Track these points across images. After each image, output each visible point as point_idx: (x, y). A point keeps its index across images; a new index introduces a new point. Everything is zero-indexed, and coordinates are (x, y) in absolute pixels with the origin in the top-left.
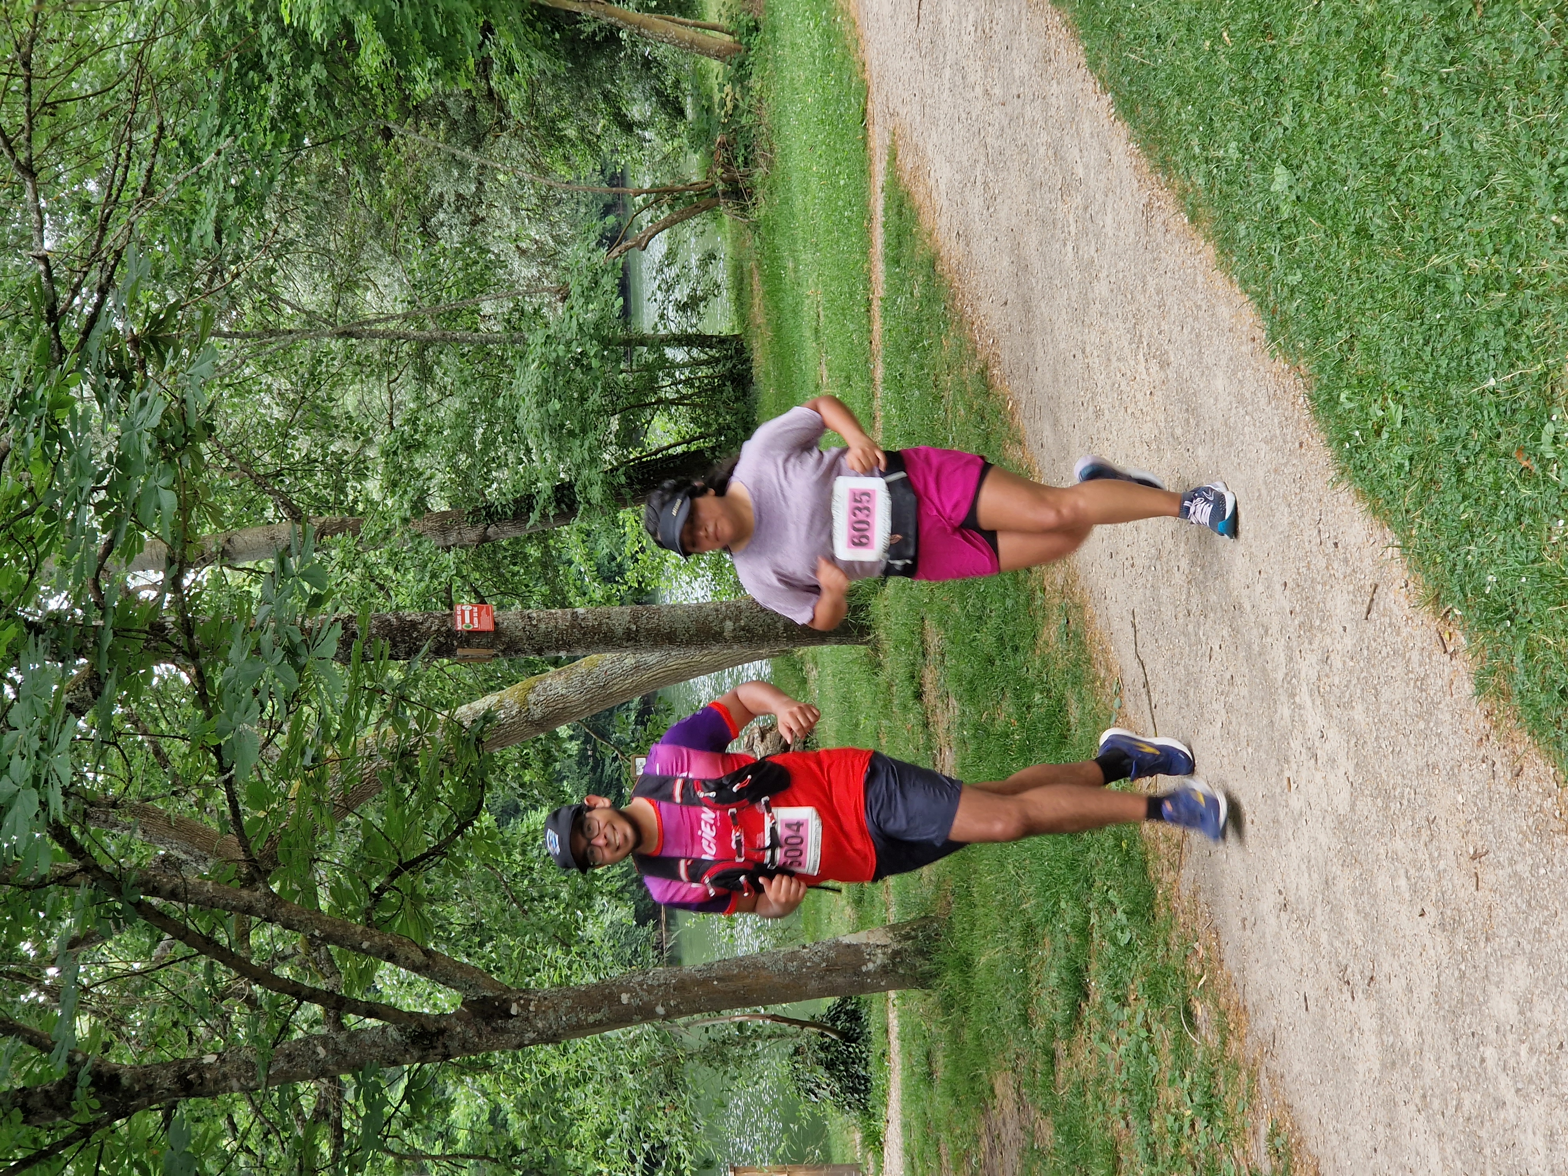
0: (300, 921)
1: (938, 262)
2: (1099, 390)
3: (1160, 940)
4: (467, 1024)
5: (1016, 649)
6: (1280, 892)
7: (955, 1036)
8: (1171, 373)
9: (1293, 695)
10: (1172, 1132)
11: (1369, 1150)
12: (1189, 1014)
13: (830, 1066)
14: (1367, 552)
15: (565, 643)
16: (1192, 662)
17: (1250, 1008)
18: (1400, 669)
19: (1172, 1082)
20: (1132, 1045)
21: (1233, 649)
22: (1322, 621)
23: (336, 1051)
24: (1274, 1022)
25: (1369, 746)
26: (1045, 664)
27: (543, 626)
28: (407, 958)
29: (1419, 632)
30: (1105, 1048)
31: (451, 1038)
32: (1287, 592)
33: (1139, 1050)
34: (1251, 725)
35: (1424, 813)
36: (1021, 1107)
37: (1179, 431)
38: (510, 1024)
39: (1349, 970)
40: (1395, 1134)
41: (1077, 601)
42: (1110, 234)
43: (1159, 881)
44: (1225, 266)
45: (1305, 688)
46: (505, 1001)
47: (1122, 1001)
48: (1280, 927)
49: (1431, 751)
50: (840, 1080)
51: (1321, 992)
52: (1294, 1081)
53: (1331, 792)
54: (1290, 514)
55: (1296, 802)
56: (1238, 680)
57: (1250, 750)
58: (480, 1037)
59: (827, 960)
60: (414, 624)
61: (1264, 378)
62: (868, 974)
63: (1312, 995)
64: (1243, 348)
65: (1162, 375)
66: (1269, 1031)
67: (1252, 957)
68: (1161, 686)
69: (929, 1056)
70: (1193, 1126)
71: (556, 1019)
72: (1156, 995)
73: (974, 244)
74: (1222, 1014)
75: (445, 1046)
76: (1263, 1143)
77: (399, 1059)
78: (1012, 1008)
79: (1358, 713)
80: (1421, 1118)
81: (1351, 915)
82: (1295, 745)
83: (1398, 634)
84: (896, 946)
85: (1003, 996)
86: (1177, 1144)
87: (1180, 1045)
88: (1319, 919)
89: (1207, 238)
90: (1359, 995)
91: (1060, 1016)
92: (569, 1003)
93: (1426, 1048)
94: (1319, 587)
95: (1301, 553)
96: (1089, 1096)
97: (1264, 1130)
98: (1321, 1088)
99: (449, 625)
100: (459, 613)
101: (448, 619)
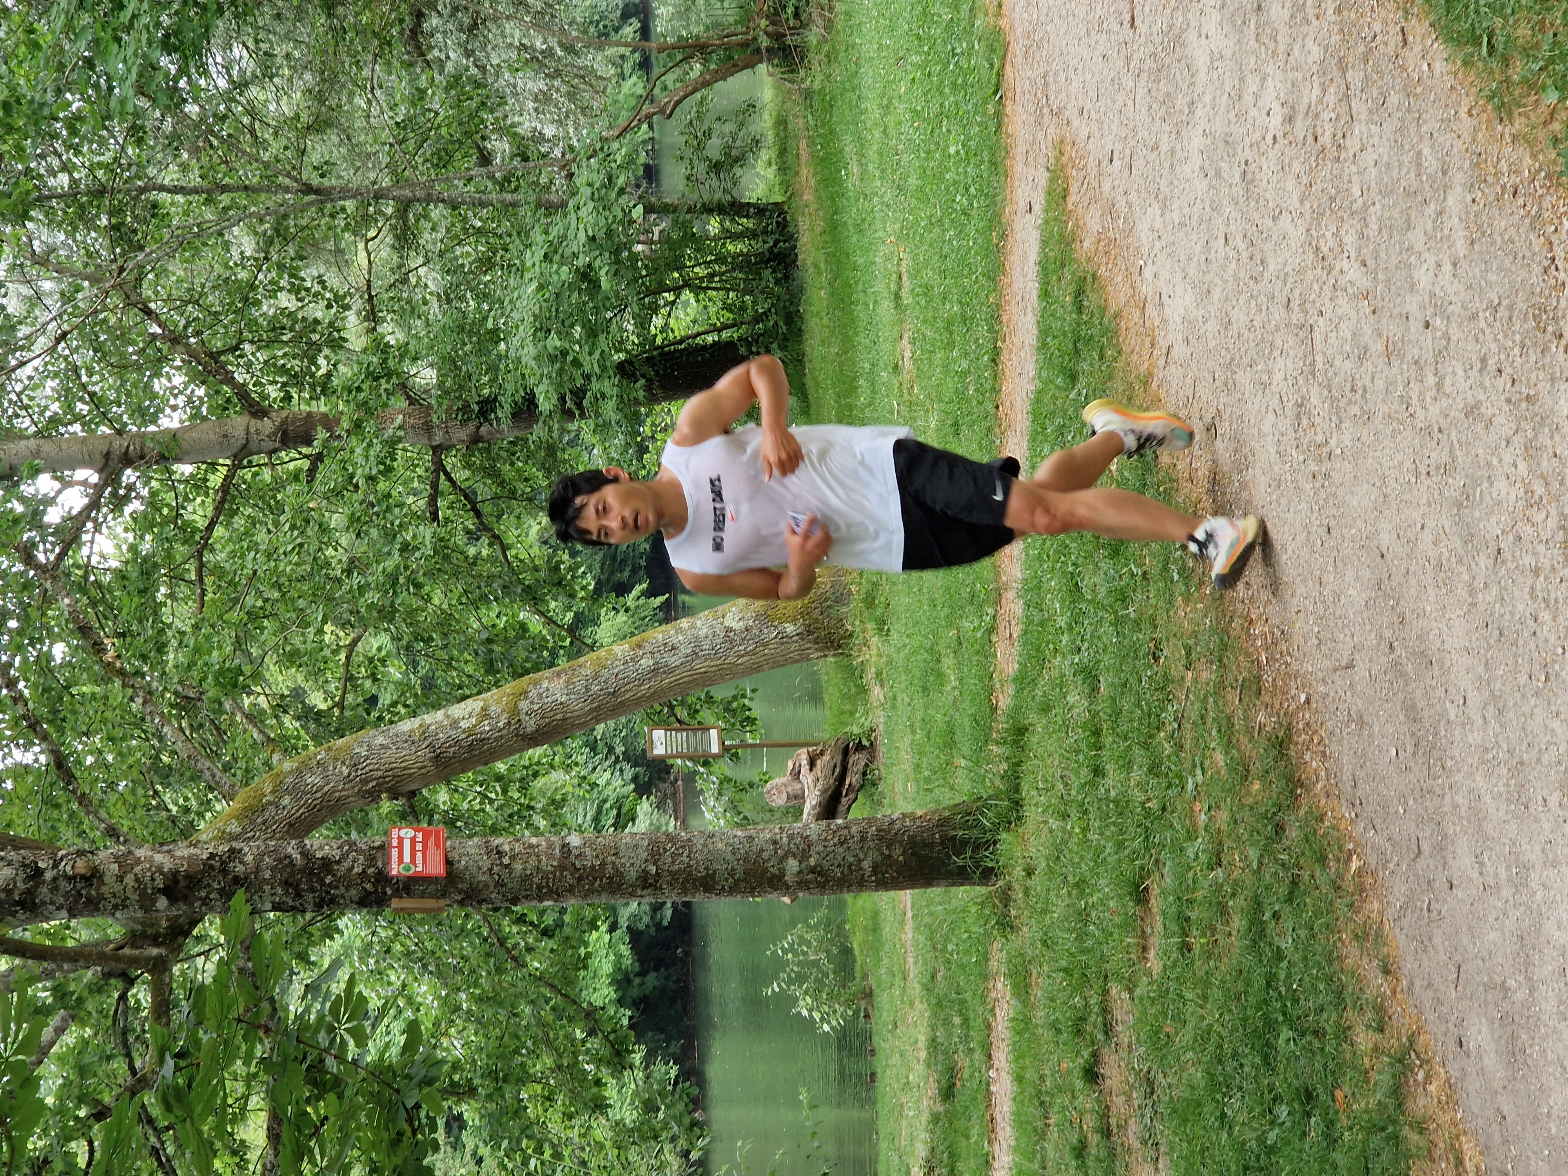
27: (518, 865)
60: (328, 862)
99: (380, 864)
100: (395, 843)
101: (379, 855)
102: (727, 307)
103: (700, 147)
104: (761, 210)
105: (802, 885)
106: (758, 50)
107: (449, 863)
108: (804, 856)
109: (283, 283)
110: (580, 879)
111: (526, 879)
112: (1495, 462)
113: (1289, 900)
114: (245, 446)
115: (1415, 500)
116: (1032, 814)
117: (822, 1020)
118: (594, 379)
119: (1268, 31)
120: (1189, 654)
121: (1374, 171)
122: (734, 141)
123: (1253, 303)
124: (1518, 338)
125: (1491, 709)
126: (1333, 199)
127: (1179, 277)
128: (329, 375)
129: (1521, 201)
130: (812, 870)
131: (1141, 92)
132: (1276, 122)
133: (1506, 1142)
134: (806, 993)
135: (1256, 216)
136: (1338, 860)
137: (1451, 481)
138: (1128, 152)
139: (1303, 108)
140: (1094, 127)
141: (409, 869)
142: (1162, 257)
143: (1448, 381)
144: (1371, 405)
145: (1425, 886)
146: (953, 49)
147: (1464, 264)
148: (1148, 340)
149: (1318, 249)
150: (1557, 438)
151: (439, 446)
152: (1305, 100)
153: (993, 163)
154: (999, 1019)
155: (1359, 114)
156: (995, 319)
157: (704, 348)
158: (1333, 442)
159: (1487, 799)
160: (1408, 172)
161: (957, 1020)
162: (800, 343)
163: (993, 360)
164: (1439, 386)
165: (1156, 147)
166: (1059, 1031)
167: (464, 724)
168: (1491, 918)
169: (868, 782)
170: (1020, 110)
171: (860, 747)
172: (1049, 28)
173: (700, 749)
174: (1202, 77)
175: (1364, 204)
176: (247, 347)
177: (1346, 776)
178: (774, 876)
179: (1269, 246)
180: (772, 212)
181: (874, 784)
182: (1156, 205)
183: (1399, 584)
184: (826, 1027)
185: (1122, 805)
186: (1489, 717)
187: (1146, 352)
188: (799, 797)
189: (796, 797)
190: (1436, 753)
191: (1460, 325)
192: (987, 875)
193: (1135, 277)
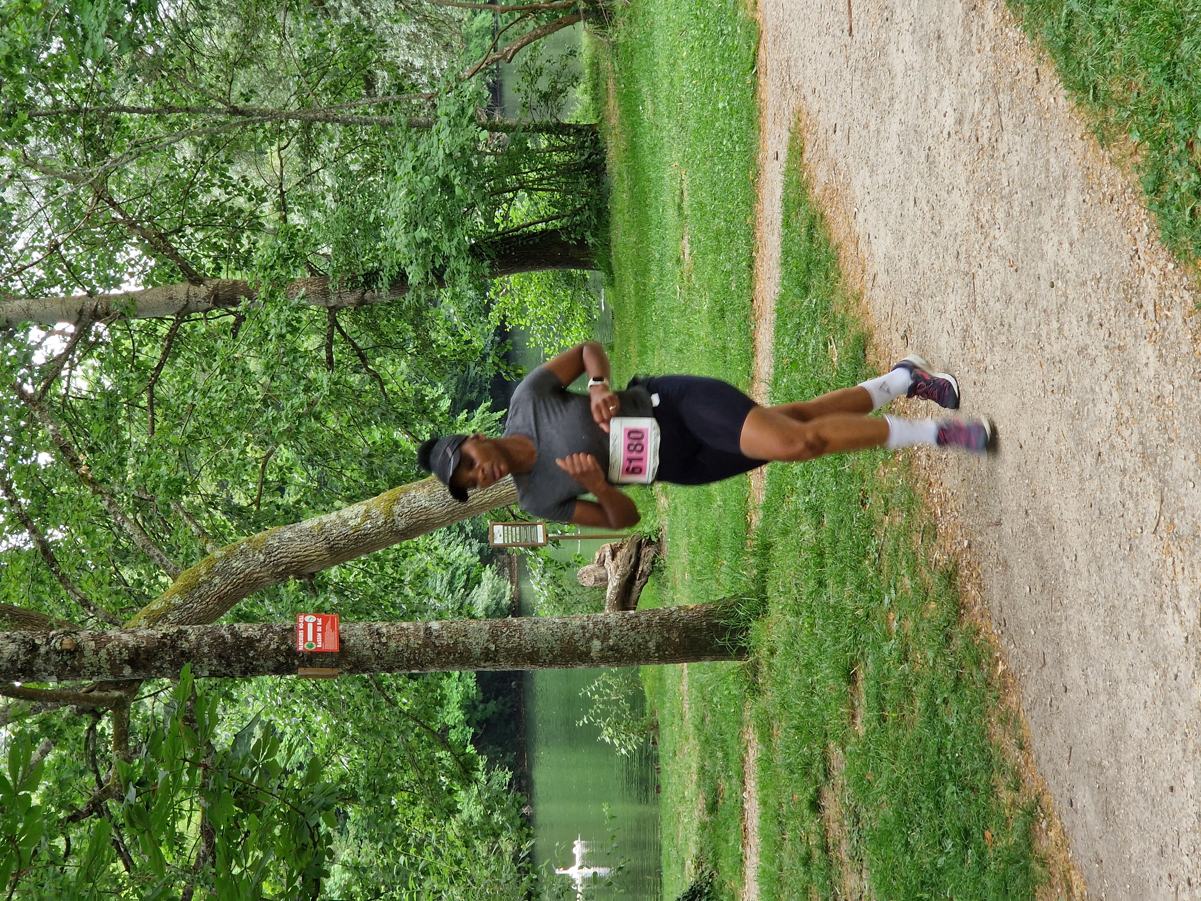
27: (393, 643)
60: (251, 642)
99: (290, 642)
100: (301, 626)
101: (289, 635)
102: (552, 204)
103: (533, 82)
104: (578, 130)
105: (604, 659)
106: (577, 12)
107: (341, 641)
108: (605, 638)
109: (214, 181)
110: (439, 654)
111: (398, 653)
112: (1097, 389)
113: (954, 691)
114: (185, 306)
115: (1043, 409)
116: (774, 609)
117: (621, 745)
118: (452, 259)
119: (945, 55)
120: (886, 504)
121: (1017, 169)
122: (559, 77)
123: (934, 252)
124: (1113, 303)
125: (1094, 565)
126: (988, 185)
127: (882, 224)
128: (249, 251)
129: (1115, 206)
130: (611, 648)
131: (856, 84)
132: (950, 120)
133: (1101, 877)
134: (609, 725)
135: (936, 188)
136: (989, 664)
137: (1067, 399)
138: (846, 126)
139: (968, 115)
140: (823, 104)
141: (311, 646)
142: (870, 208)
143: (1066, 327)
144: (1014, 336)
145: (1048, 688)
146: (722, 30)
147: (1077, 245)
148: (860, 267)
149: (978, 219)
150: (1138, 378)
151: (333, 307)
152: (970, 110)
153: (750, 120)
154: (751, 754)
155: (1007, 126)
156: (751, 234)
157: (535, 234)
158: (988, 360)
159: (1090, 629)
160: (1040, 174)
161: (720, 754)
162: (608, 232)
163: (750, 266)
164: (1060, 329)
165: (866, 126)
166: (792, 772)
167: (352, 523)
168: (1093, 716)
169: (656, 569)
170: (770, 82)
171: (650, 542)
172: (791, 25)
173: (529, 540)
174: (899, 80)
175: (1010, 192)
176: (189, 231)
177: (995, 603)
178: (582, 652)
179: (944, 212)
180: (587, 131)
181: (660, 571)
182: (866, 169)
183: (1033, 469)
184: (623, 751)
185: (838, 611)
186: (1092, 572)
187: (859, 276)
188: (604, 580)
189: (601, 580)
190: (1057, 593)
191: (1075, 288)
192: (741, 653)
193: (851, 219)
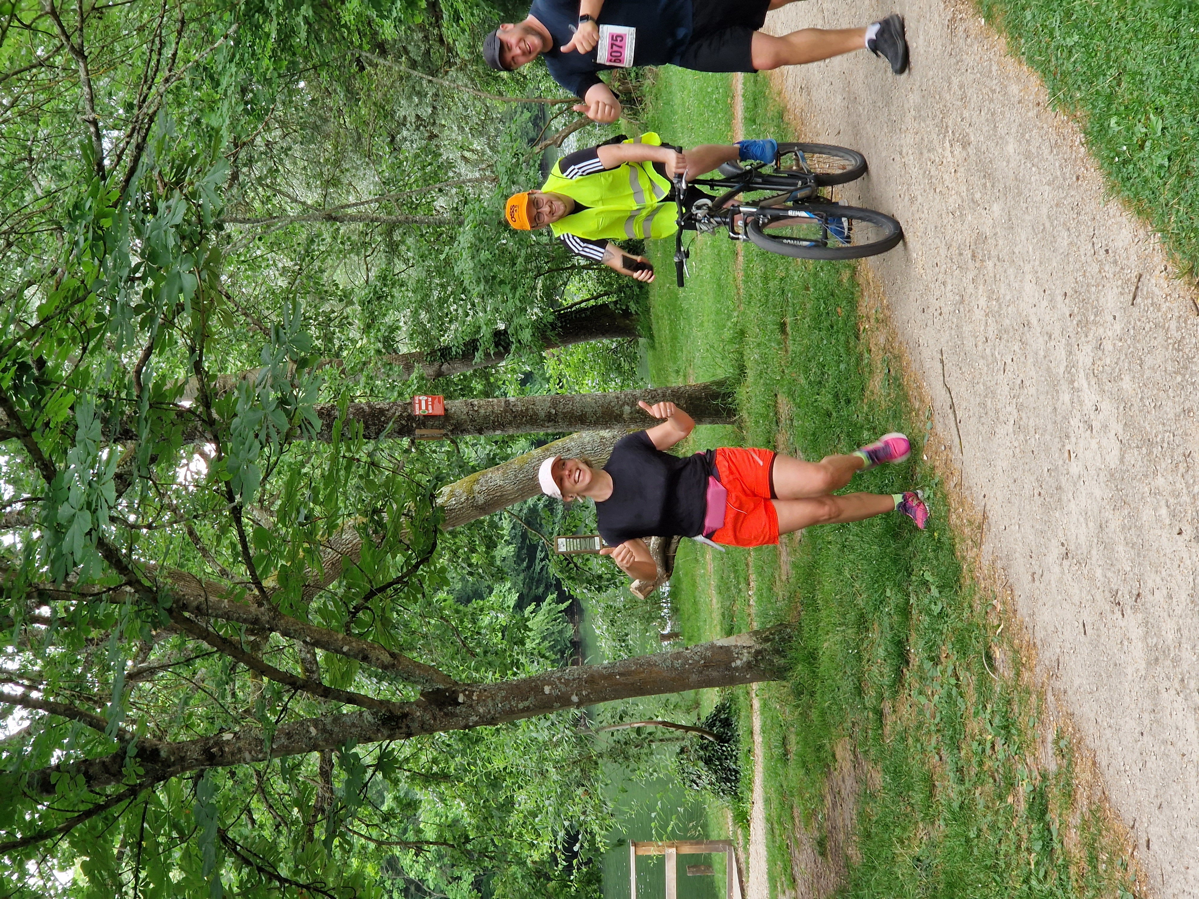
0: (295, 631)
1: (785, 114)
2: (914, 181)
3: (965, 605)
4: (425, 710)
5: (848, 402)
6: (1063, 544)
7: (804, 715)
8: (971, 150)
9: (1072, 382)
10: (976, 754)
11: (1137, 735)
12: (989, 658)
13: (708, 762)
14: (1132, 251)
15: (500, 424)
16: (990, 378)
17: (1039, 644)
18: (1161, 338)
19: (976, 714)
20: (943, 692)
21: (1023, 359)
22: (1096, 315)
23: (324, 730)
24: (1058, 650)
25: (1135, 408)
26: (871, 408)
27: (482, 411)
28: (378, 659)
29: (1176, 305)
30: (923, 700)
31: (413, 720)
32: (1067, 301)
33: (949, 695)
34: (1038, 416)
35: (1181, 450)
36: (856, 764)
37: (978, 196)
38: (458, 710)
39: (1120, 593)
40: (1158, 716)
41: (896, 352)
42: (922, 52)
43: (964, 558)
44: (1014, 51)
45: (1082, 374)
46: (454, 692)
47: (935, 661)
48: (1063, 573)
49: (1187, 398)
50: (716, 772)
51: (1097, 617)
52: (1075, 694)
53: (1104, 452)
54: (1069, 236)
55: (1075, 468)
56: (1027, 383)
57: (1037, 436)
58: (435, 719)
59: (705, 658)
60: (382, 411)
61: (1047, 133)
62: (736, 669)
63: (1088, 621)
64: (1030, 114)
65: (964, 154)
66: (1054, 658)
67: (1040, 603)
68: (964, 404)
69: (784, 741)
70: (993, 747)
71: (494, 706)
72: (963, 649)
73: (814, 93)
74: (1017, 652)
75: (408, 727)
76: (1050, 746)
77: (373, 736)
78: (848, 685)
79: (1127, 384)
80: (1180, 699)
81: (1121, 548)
82: (1075, 422)
83: (1159, 311)
84: (758, 647)
85: (842, 678)
86: (981, 764)
87: (983, 685)
88: (1094, 559)
89: (1000, 32)
90: (1128, 612)
91: (886, 681)
92: (504, 693)
93: (1184, 640)
94: (1093, 289)
95: (1077, 266)
96: (910, 741)
97: (1051, 736)
98: (1097, 694)
99: (409, 411)
100: (417, 402)
101: (409, 407)
107: (446, 410)
110: (515, 417)
111: (486, 417)
141: (425, 412)
157: (586, 310)
173: (588, 548)
178: (617, 415)
192: (731, 415)
